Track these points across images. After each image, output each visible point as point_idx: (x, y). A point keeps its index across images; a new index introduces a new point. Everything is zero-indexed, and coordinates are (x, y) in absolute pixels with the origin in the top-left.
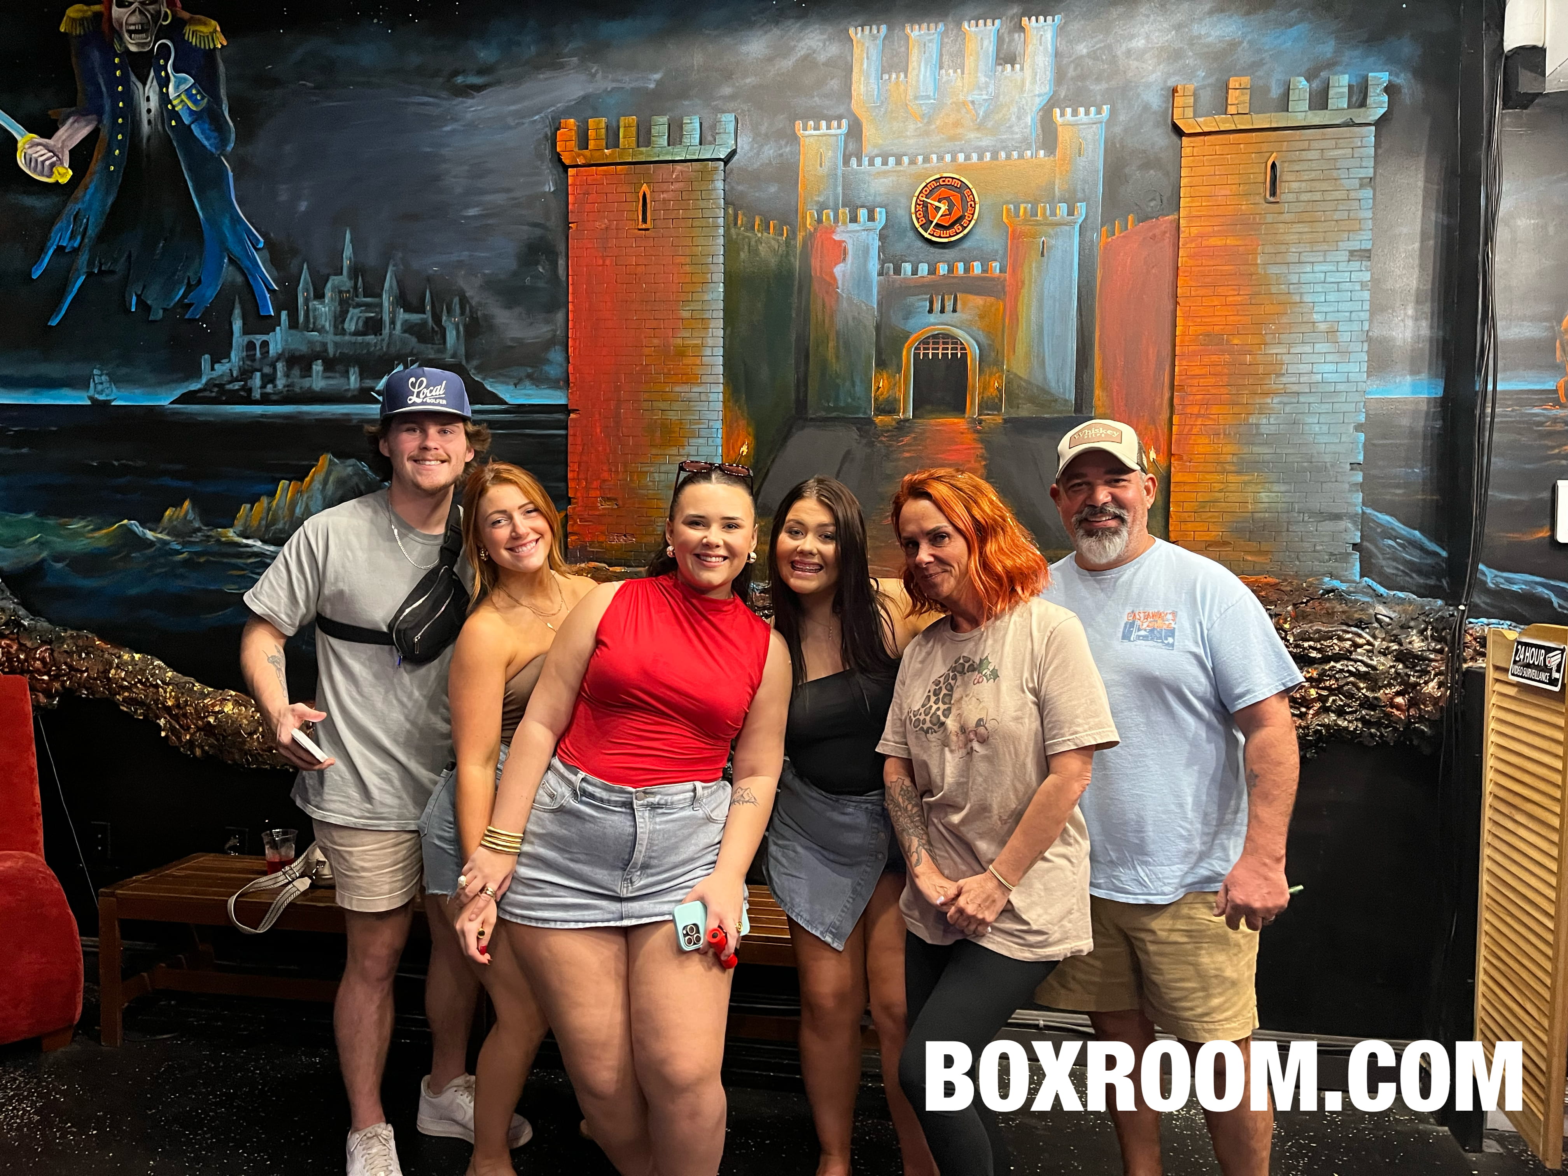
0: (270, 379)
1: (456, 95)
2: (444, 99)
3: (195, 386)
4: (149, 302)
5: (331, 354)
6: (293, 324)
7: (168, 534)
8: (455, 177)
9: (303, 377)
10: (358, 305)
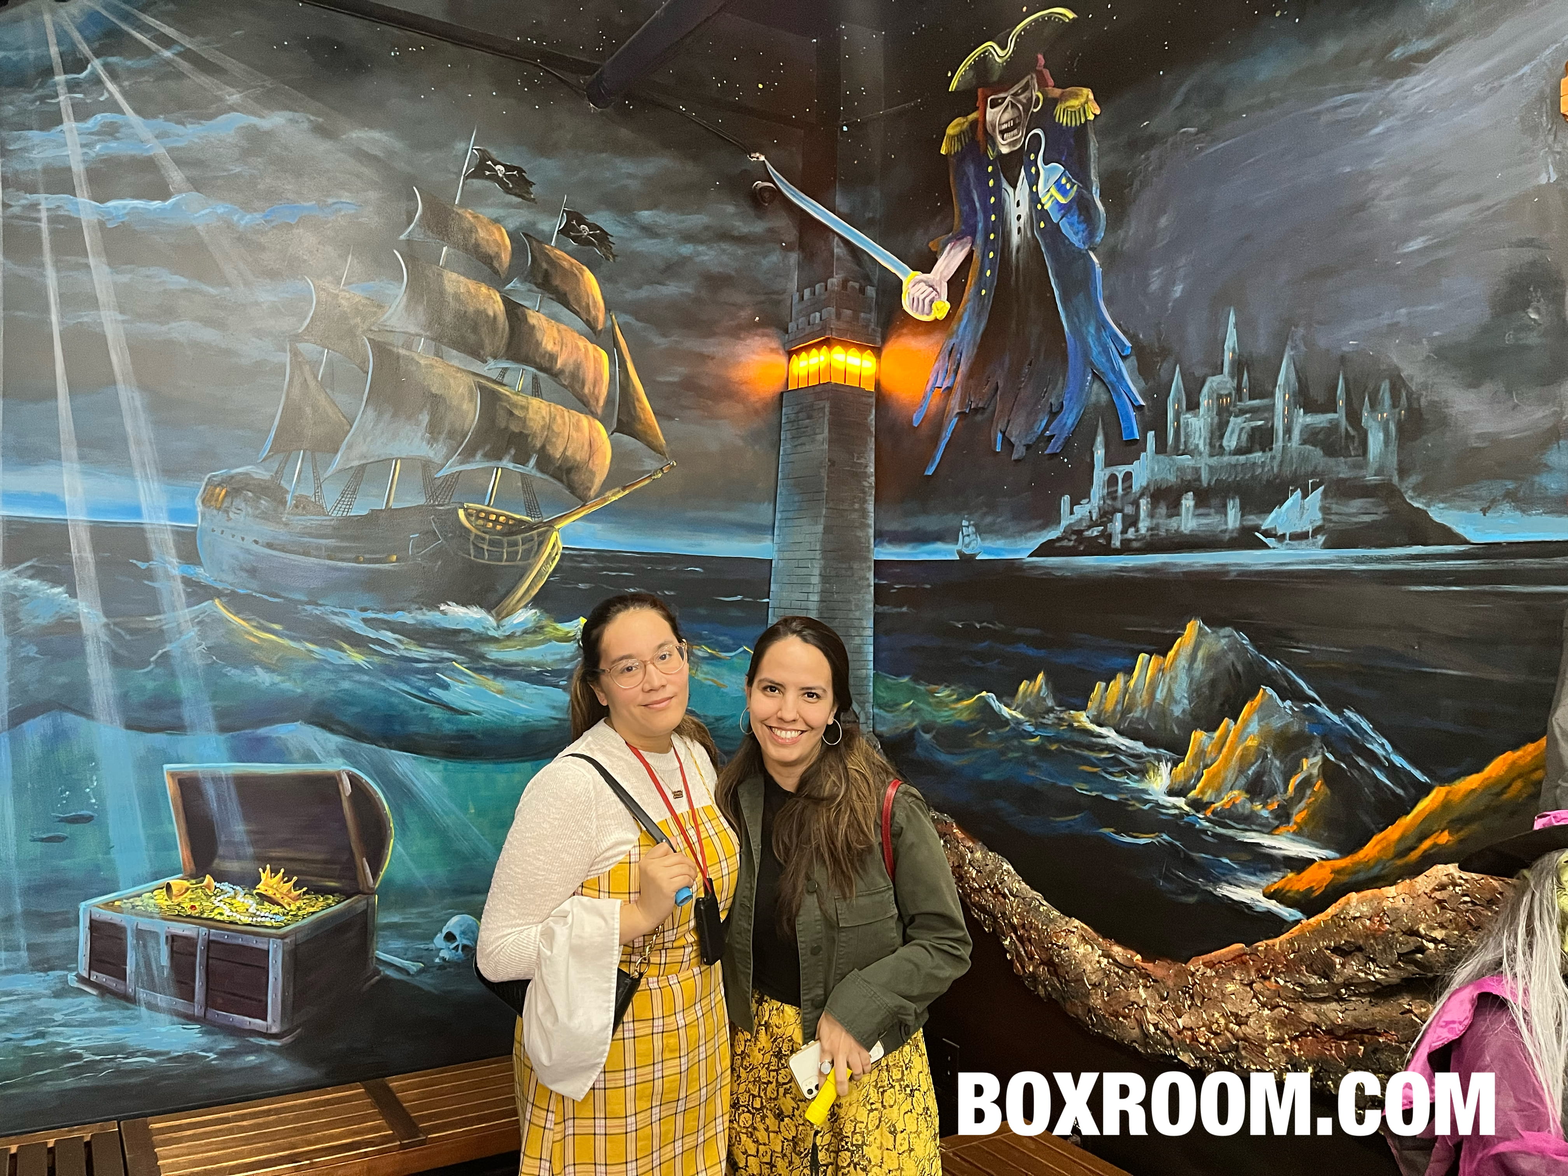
0: (1131, 521)
1: (1393, 78)
2: (1374, 88)
3: (1053, 534)
4: (1013, 440)
5: (1205, 484)
6: (1161, 448)
7: (1021, 713)
8: (1388, 198)
9: (1170, 516)
10: (1242, 412)
